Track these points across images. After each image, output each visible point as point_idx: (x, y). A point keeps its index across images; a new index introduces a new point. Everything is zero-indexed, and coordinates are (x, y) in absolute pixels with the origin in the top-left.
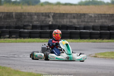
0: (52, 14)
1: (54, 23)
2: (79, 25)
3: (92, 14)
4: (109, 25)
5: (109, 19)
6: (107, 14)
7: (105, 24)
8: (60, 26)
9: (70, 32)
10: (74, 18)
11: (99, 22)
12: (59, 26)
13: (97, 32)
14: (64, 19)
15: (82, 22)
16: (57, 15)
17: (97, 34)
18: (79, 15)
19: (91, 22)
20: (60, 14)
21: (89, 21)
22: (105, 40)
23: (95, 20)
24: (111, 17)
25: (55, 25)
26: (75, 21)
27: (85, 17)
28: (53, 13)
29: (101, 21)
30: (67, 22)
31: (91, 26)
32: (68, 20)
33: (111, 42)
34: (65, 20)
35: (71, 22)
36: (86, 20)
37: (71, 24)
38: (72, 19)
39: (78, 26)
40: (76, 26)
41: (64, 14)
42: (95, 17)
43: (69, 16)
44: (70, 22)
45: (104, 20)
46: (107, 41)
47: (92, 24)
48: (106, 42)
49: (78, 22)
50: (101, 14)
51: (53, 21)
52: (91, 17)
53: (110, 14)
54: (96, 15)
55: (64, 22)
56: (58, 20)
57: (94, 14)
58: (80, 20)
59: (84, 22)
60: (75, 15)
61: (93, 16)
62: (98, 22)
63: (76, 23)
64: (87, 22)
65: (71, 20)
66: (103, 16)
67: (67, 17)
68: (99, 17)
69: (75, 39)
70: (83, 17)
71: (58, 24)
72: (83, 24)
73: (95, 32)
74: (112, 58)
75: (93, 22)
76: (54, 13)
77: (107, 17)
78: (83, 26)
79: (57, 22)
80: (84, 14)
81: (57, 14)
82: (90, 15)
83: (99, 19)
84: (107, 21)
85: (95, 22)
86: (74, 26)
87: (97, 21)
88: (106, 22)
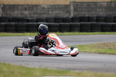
0: (2, 6)
1: (4, 16)
2: (31, 17)
3: (45, 5)
4: (64, 17)
5: (63, 11)
6: (62, 5)
7: (60, 16)
8: (11, 19)
9: (27, 24)
10: (26, 9)
11: (53, 14)
12: (9, 19)
13: (56, 25)
14: (14, 11)
15: (34, 14)
16: (7, 7)
17: (56, 26)
18: (31, 6)
19: (44, 14)
20: (11, 5)
21: (42, 12)
22: (65, 33)
23: (48, 11)
24: (66, 8)
25: (5, 18)
26: (26, 13)
27: (37, 9)
28: (2, 4)
29: (55, 12)
30: (18, 14)
31: (45, 18)
32: (19, 12)
33: (72, 35)
34: (16, 12)
35: (23, 14)
36: (39, 12)
37: (22, 16)
38: (23, 10)
39: (30, 19)
40: (28, 18)
41: (14, 5)
42: (48, 8)
43: (20, 8)
44: (21, 14)
45: (58, 12)
46: (68, 33)
47: (45, 16)
48: (67, 35)
49: (30, 14)
50: (54, 5)
51: (3, 14)
52: (44, 8)
53: (64, 5)
54: (49, 7)
55: (14, 14)
56: (8, 12)
57: (48, 5)
58: (32, 12)
59: (37, 13)
60: (26, 6)
61: (46, 7)
62: (51, 14)
63: (28, 16)
64: (40, 14)
65: (22, 12)
66: (57, 7)
67: (18, 8)
68: (52, 8)
69: (32, 32)
70: (35, 8)
71: (8, 16)
72: (35, 16)
73: (54, 25)
74: (85, 52)
75: (46, 14)
76: (4, 5)
77: (61, 8)
78: (35, 18)
79: (7, 14)
80: (37, 6)
81: (6, 5)
82: (43, 6)
83: (52, 11)
84: (61, 12)
85: (49, 14)
86: (26, 18)
87: (50, 12)
88: (61, 14)
